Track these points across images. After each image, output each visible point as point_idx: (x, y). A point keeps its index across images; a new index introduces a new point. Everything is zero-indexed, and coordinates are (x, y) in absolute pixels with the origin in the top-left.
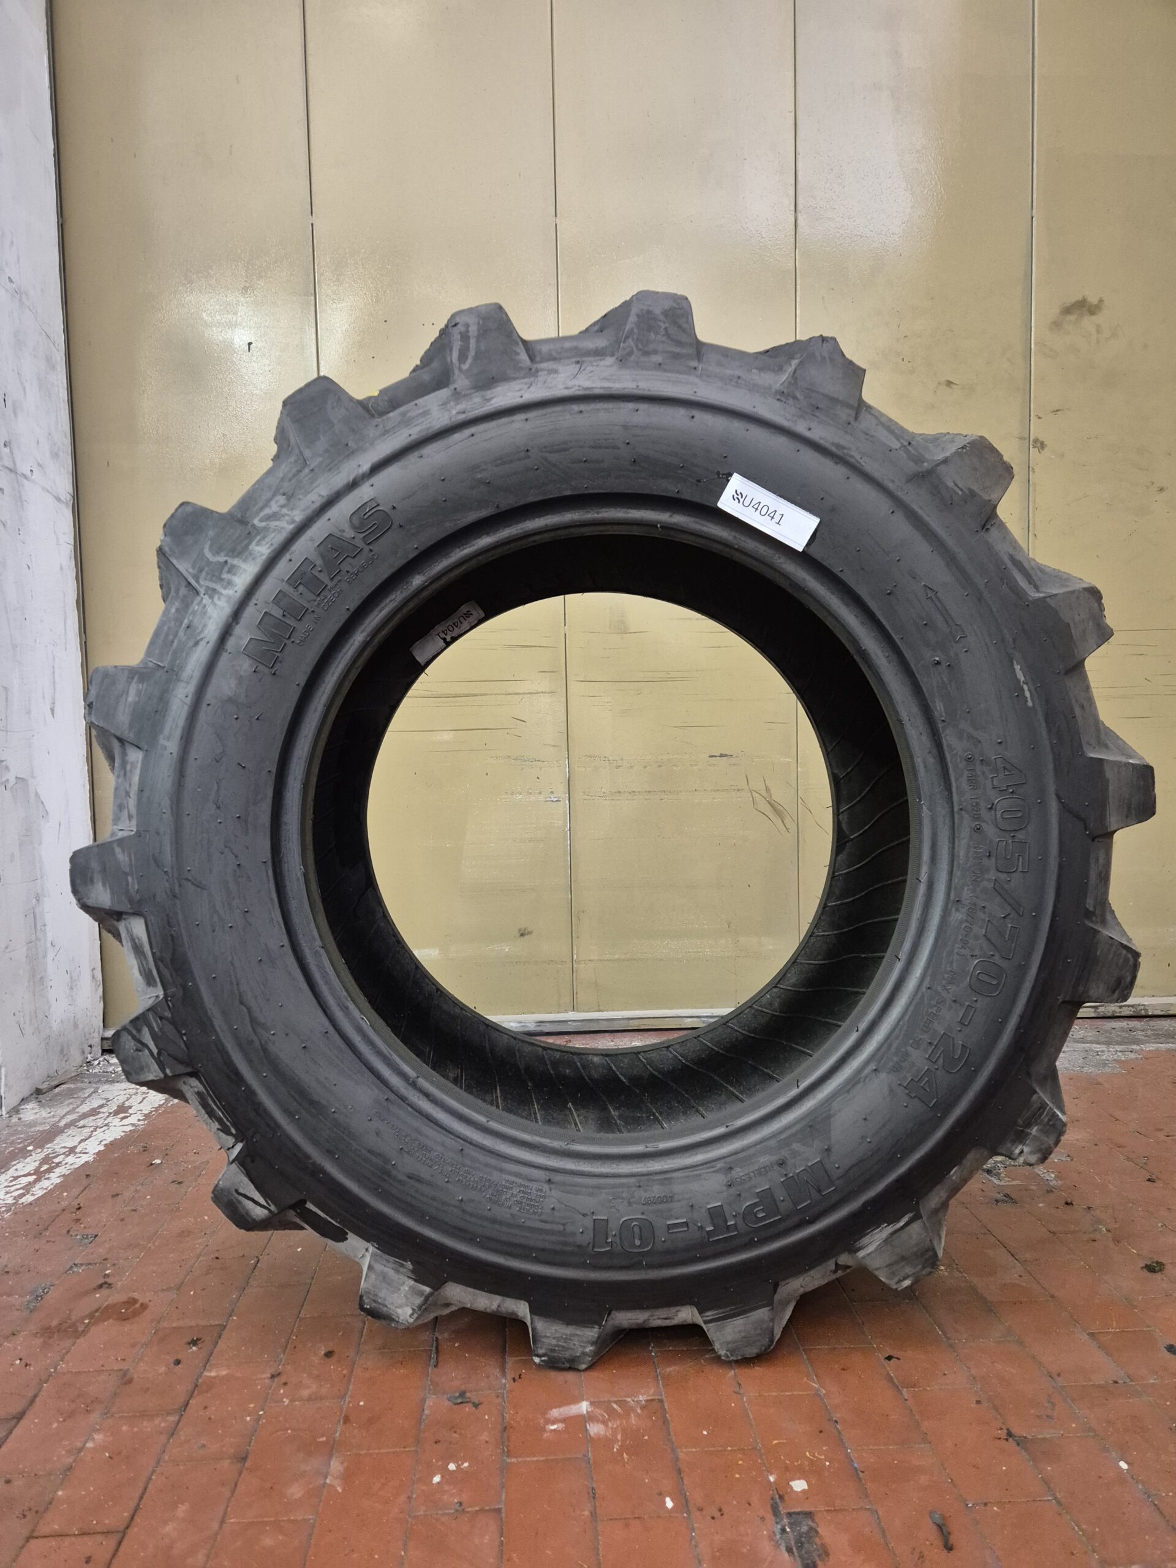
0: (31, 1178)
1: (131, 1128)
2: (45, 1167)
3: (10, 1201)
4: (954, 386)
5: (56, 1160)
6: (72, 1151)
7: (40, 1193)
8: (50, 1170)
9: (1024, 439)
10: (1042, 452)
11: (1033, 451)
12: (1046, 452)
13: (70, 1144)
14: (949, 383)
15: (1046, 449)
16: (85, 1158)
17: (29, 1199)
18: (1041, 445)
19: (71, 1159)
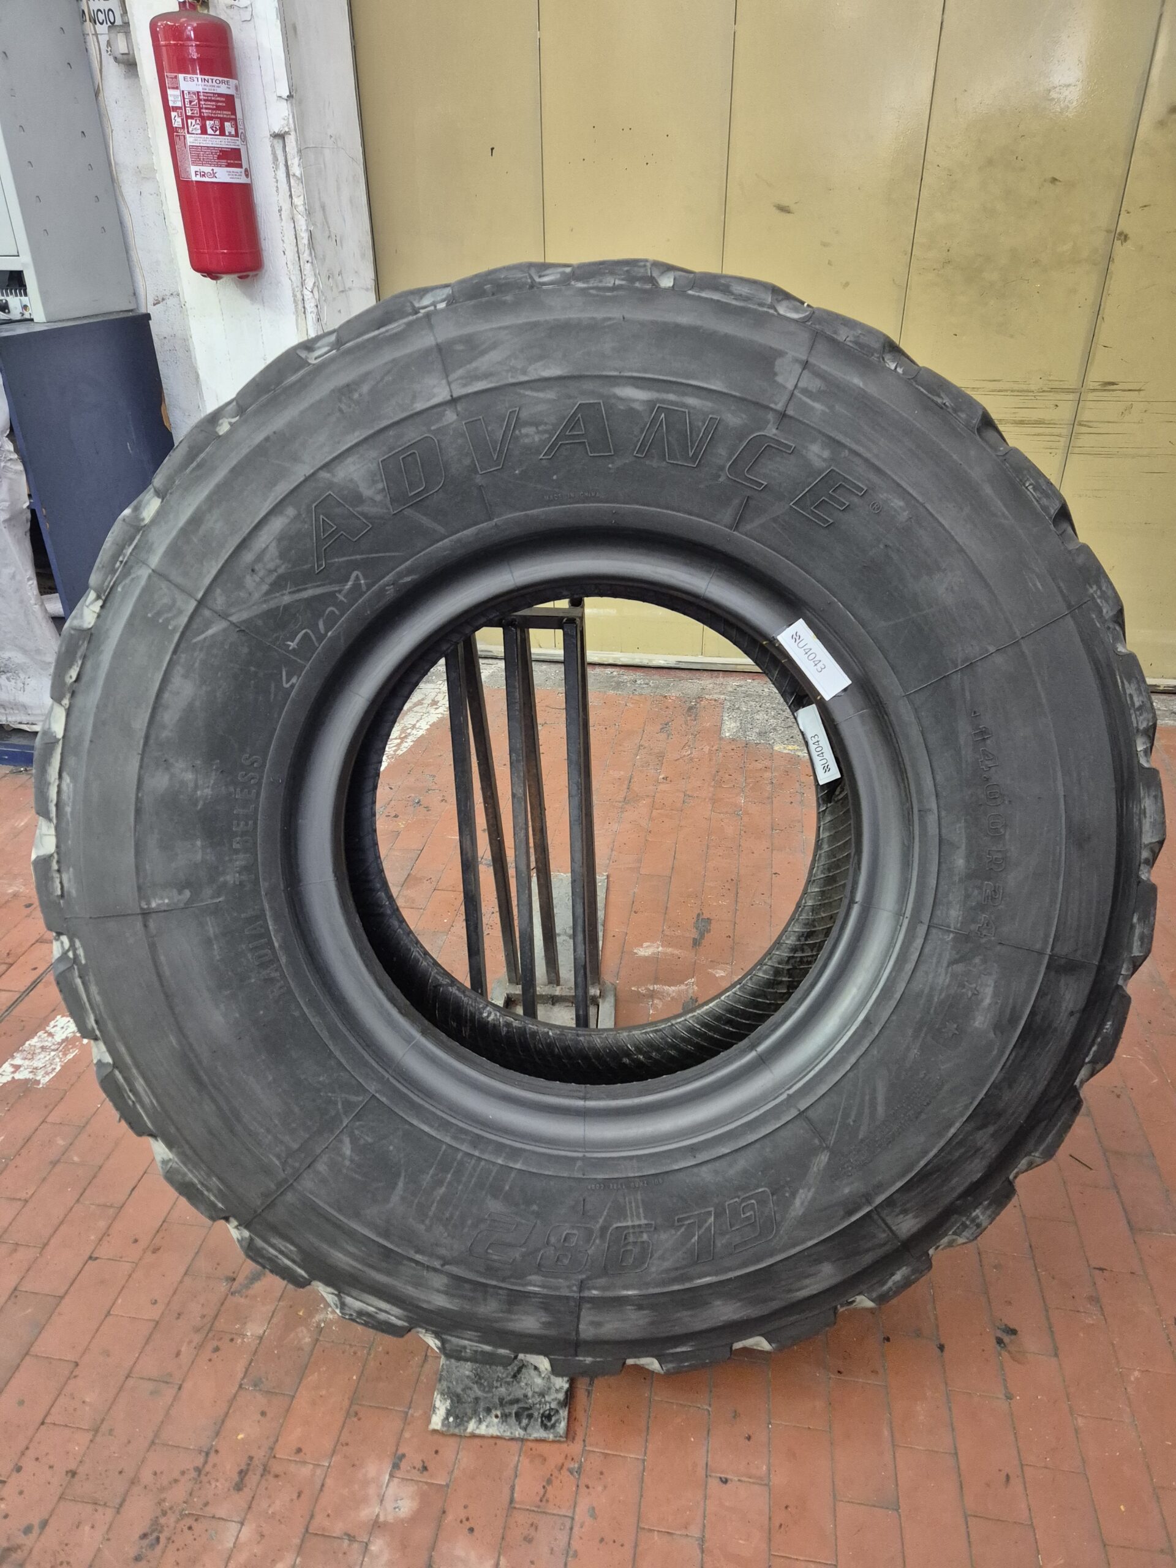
0: (399, 741)
1: (440, 716)
2: (403, 735)
3: (392, 752)
4: (1057, 183)
5: (409, 731)
6: (414, 727)
7: (405, 750)
8: (406, 737)
9: (1111, 232)
10: (1124, 244)
11: (1118, 243)
12: (1129, 245)
13: (413, 722)
14: (1054, 180)
15: (1128, 242)
16: (421, 733)
17: (400, 752)
18: (1124, 237)
19: (414, 732)
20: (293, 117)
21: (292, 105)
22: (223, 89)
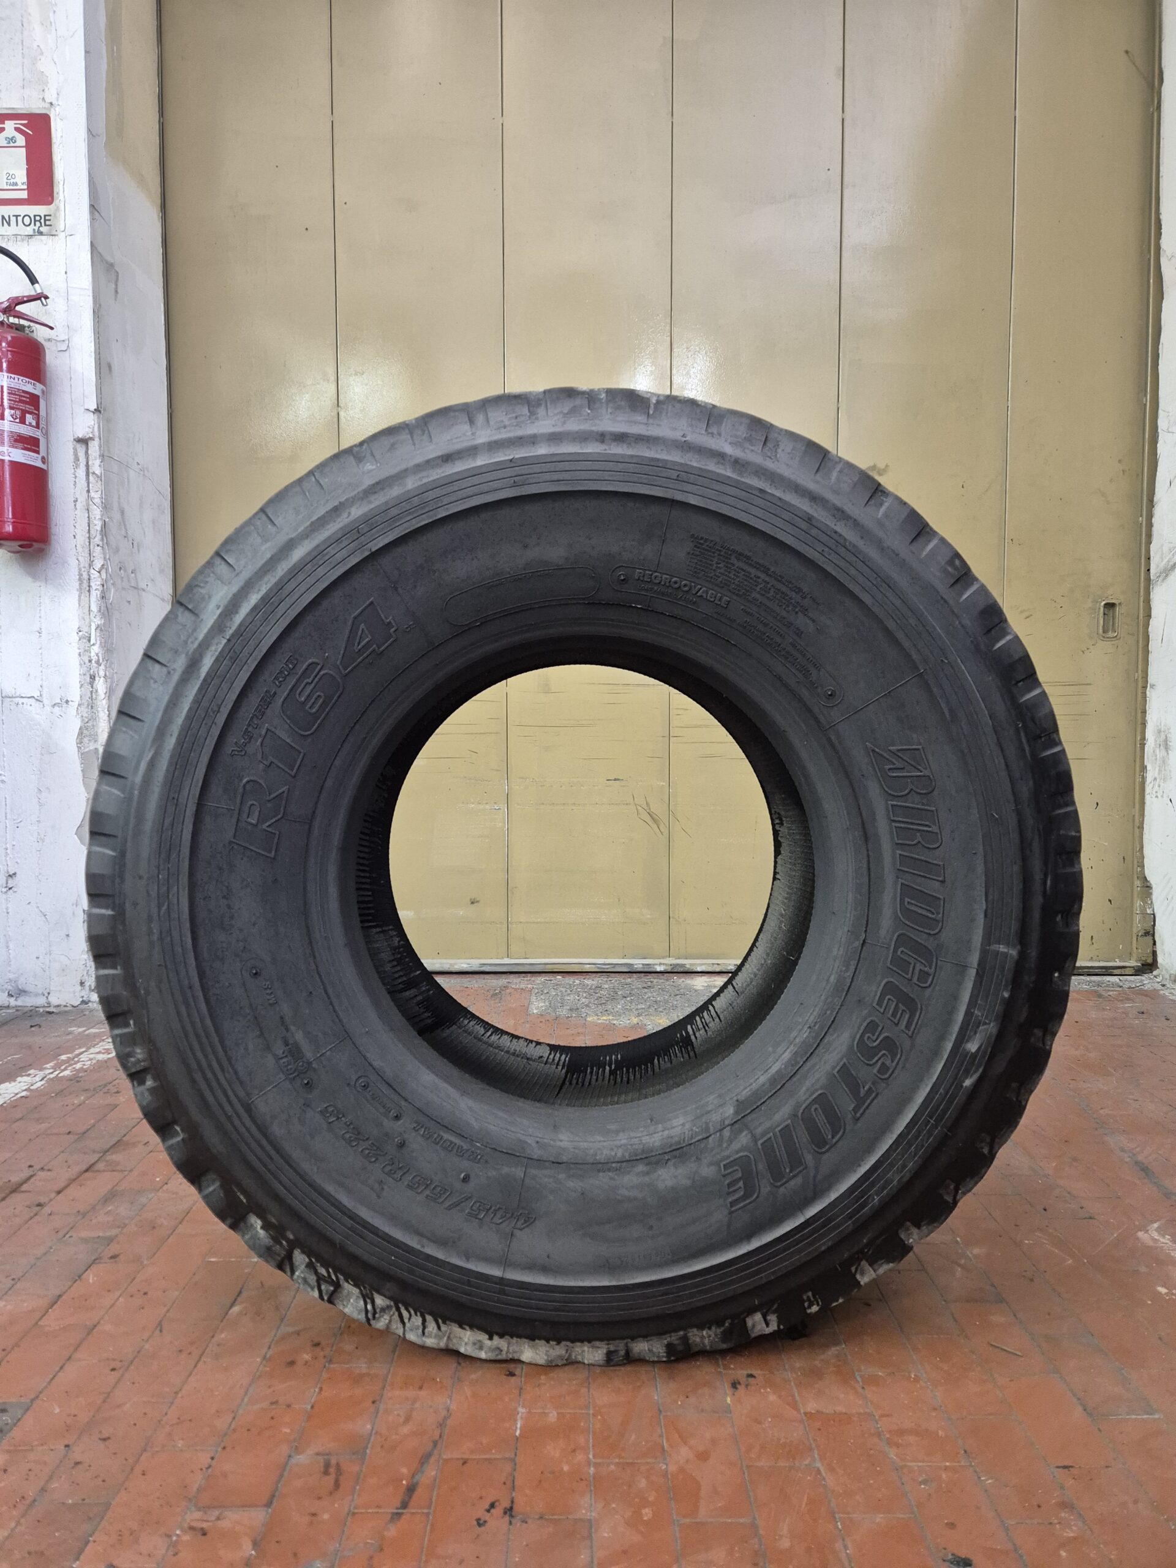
20: (99, 426)
21: (98, 418)
22: (29, 388)
